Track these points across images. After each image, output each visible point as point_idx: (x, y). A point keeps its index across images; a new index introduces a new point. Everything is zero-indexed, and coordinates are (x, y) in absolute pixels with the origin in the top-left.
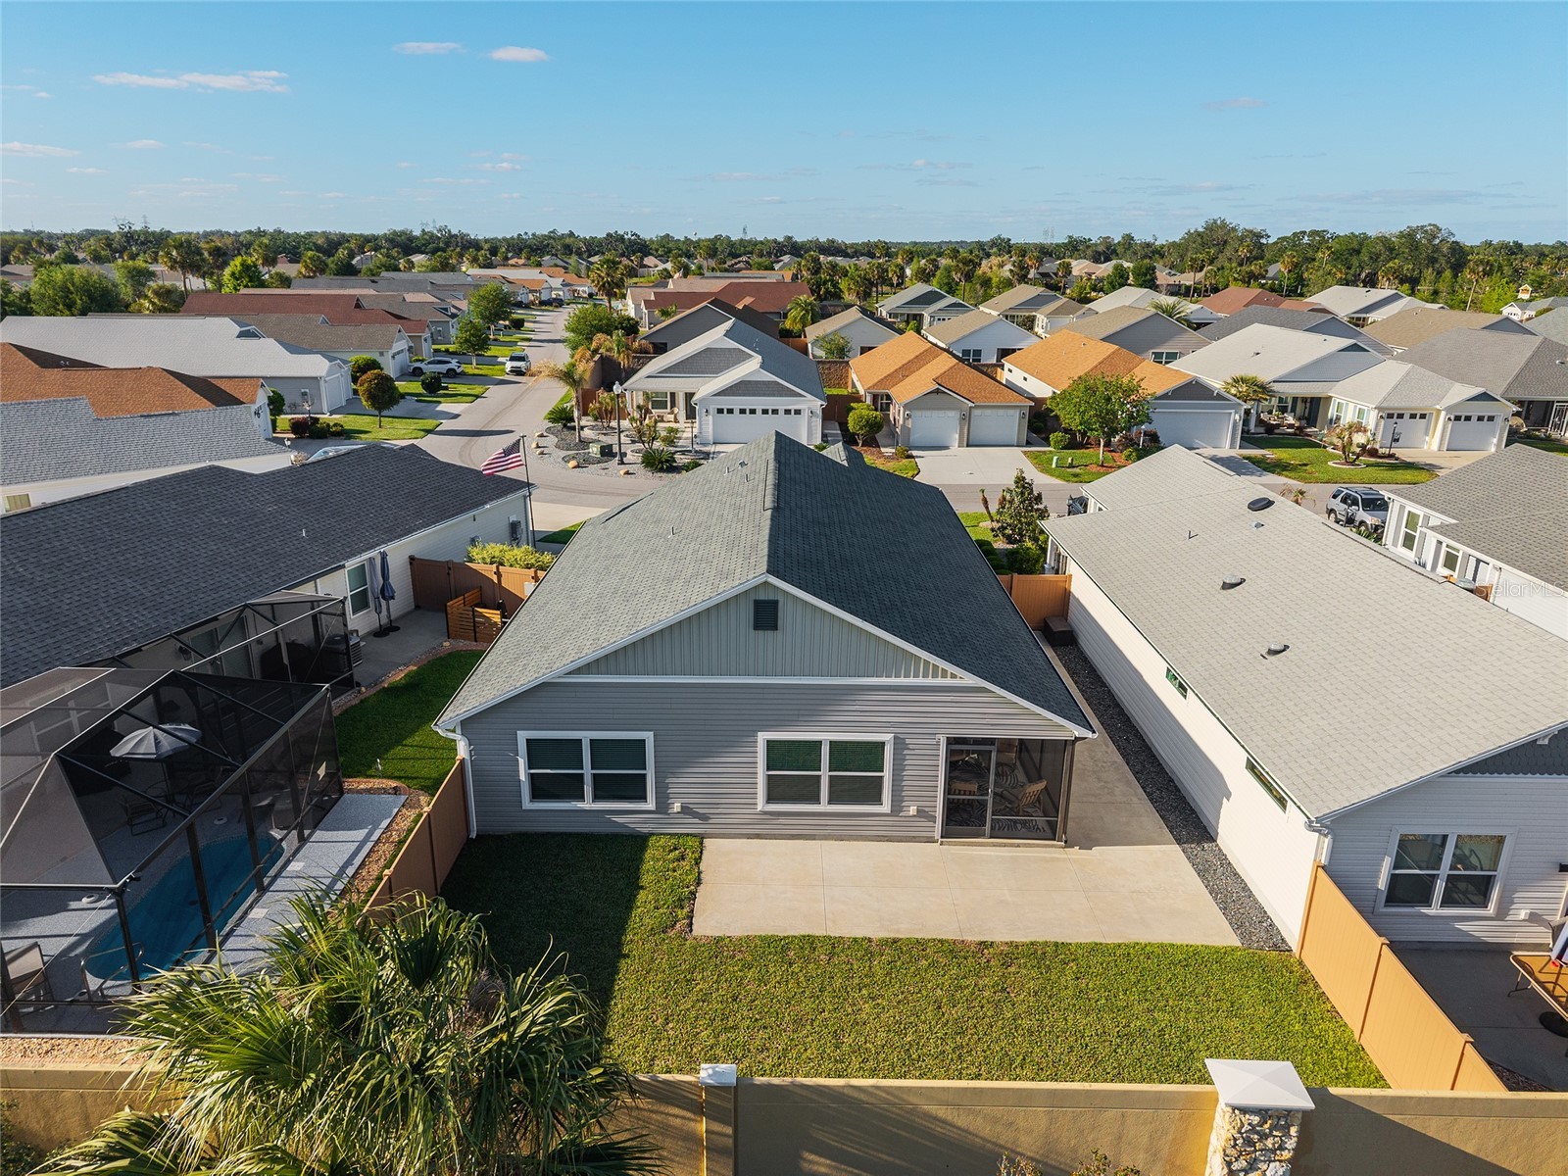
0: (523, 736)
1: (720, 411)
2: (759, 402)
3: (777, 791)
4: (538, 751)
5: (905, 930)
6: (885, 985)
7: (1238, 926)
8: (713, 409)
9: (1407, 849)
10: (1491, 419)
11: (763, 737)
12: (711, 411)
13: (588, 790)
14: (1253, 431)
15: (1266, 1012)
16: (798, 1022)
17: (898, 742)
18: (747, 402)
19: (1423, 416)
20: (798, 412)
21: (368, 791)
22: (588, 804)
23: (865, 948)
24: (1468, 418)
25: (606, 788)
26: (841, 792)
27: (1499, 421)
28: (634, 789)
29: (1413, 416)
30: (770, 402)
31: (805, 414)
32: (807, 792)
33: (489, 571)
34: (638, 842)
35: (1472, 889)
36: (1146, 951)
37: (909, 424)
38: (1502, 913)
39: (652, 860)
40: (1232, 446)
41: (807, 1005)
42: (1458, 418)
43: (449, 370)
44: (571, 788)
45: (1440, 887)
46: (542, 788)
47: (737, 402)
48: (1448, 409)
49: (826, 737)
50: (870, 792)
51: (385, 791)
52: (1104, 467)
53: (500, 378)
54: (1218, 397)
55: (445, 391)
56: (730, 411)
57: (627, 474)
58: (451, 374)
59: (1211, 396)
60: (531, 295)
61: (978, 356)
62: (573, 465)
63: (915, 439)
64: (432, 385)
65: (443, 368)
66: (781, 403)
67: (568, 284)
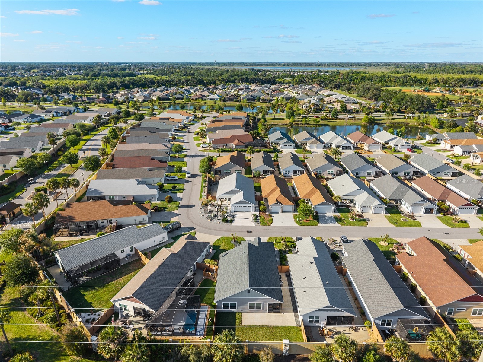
0: (223, 303)
1: (235, 206)
2: (243, 205)
3: (250, 308)
4: (224, 304)
5: (263, 324)
6: (261, 331)
7: (297, 323)
8: (234, 206)
9: (310, 318)
10: (382, 208)
11: (248, 303)
13: (230, 308)
14: (339, 205)
15: (296, 333)
16: (253, 335)
17: (263, 303)
18: (241, 205)
19: (369, 207)
20: (250, 206)
21: (203, 306)
22: (230, 309)
23: (259, 327)
24: (378, 208)
25: (231, 308)
26: (257, 308)
27: (383, 208)
28: (235, 308)
29: (367, 207)
30: (245, 205)
31: (252, 207)
32: (253, 308)
33: (208, 265)
34: (235, 313)
35: (317, 321)
36: (286, 327)
37: (271, 208)
38: (320, 323)
39: (237, 316)
40: (333, 213)
41: (253, 333)
42: (376, 208)
44: (228, 308)
45: (314, 321)
46: (224, 308)
47: (239, 205)
48: (373, 207)
49: (255, 303)
50: (260, 308)
51: (205, 306)
52: (307, 220)
53: (185, 179)
54: (330, 204)
55: (176, 188)
56: (237, 206)
57: (220, 223)
58: (175, 180)
59: (328, 204)
60: (179, 124)
61: (289, 172)
62: (209, 220)
63: (273, 211)
64: (174, 188)
65: (174, 179)
66: (247, 205)
67: (188, 118)
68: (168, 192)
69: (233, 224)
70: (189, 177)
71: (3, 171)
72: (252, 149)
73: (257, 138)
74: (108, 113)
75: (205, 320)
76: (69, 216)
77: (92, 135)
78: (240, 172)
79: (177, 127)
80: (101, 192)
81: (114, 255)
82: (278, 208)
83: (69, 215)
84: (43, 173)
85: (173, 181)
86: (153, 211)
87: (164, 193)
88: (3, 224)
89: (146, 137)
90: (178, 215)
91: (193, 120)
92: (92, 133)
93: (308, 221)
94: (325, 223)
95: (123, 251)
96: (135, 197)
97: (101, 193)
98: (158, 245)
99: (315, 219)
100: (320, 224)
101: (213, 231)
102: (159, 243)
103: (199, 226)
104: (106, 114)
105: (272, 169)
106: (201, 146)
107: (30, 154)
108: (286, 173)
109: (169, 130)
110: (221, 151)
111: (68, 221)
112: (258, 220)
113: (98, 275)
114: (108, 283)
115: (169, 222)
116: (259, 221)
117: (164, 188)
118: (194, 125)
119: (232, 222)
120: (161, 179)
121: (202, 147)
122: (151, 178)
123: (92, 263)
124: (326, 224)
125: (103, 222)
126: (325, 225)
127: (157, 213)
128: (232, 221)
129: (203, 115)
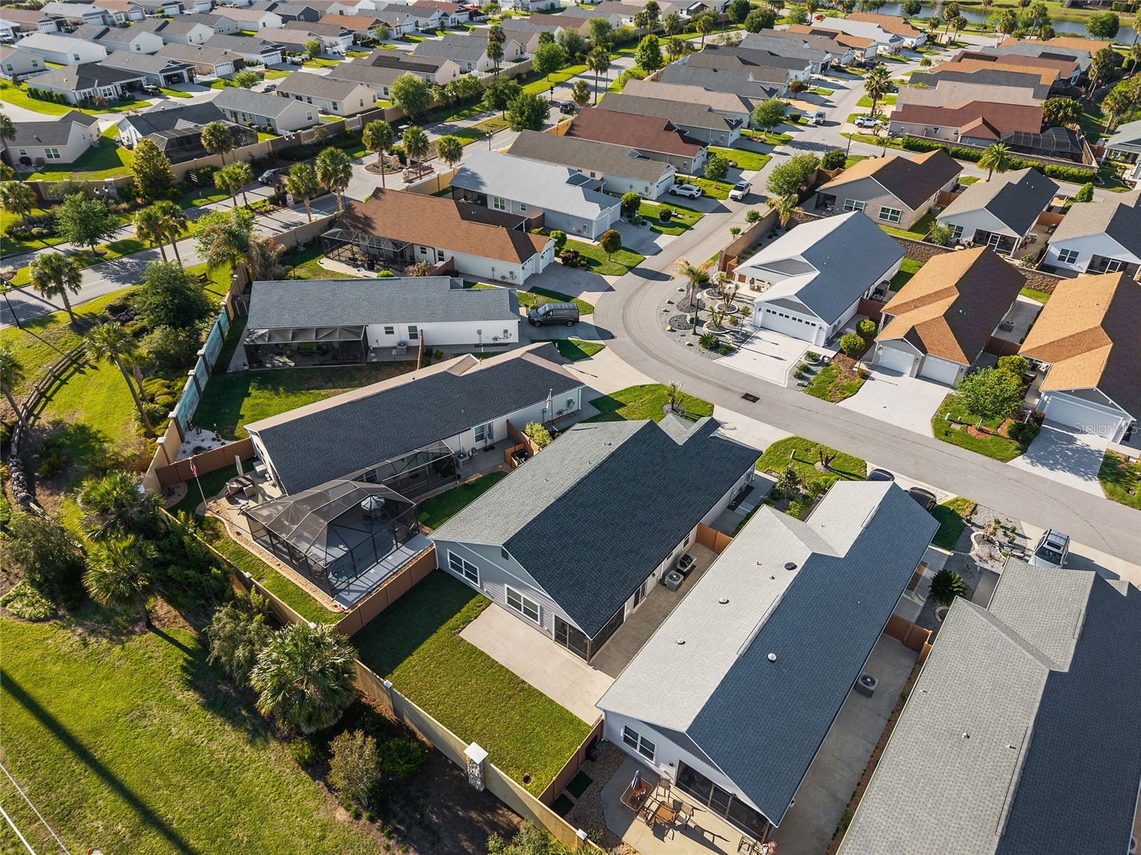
0: (448, 551)
1: (768, 311)
2: (792, 313)
4: (452, 556)
8: (764, 309)
9: (627, 730)
11: (506, 585)
12: (762, 309)
13: (464, 573)
17: (542, 609)
18: (785, 311)
20: (814, 325)
22: (464, 576)
25: (467, 575)
28: (475, 579)
30: (799, 315)
31: (817, 327)
32: (518, 606)
33: (528, 439)
34: (474, 594)
35: (647, 753)
36: (561, 710)
37: (880, 352)
40: (1114, 440)
43: (691, 195)
44: (460, 570)
45: (638, 747)
46: (452, 566)
47: (779, 309)
49: (522, 595)
52: (981, 430)
53: (721, 202)
54: (1112, 406)
55: (672, 219)
56: (774, 313)
57: (690, 345)
58: (692, 197)
59: (1106, 403)
60: (858, 53)
61: (1073, 257)
62: (669, 328)
63: (883, 362)
64: (666, 216)
65: (687, 193)
66: (805, 317)
67: (897, 38)
68: (644, 224)
69: (725, 361)
70: (735, 198)
71: (375, 101)
72: (1002, 154)
73: (1070, 126)
74: (699, 4)
75: (391, 571)
76: (366, 218)
77: (620, 54)
78: (896, 219)
79: (844, 60)
80: (482, 183)
81: (359, 329)
82: (905, 359)
83: (367, 214)
84: (443, 121)
85: (683, 199)
86: (559, 260)
87: (629, 226)
88: (278, 205)
89: (715, 71)
90: (610, 289)
91: (915, 48)
92: (622, 51)
93: (982, 436)
94: (1043, 465)
95: (389, 331)
96: (547, 214)
97: (481, 187)
98: (485, 345)
99: (1017, 439)
100: (1021, 462)
101: (651, 360)
102: (492, 342)
103: (631, 335)
104: (692, 8)
105: (1009, 232)
106: (856, 123)
107: (454, 75)
108: (1062, 259)
109: (800, 64)
110: (905, 147)
111: (360, 228)
112: (813, 373)
113: (309, 365)
114: (309, 390)
115: (567, 299)
116: (812, 377)
117: (640, 212)
118: (904, 63)
119: (725, 354)
120: (650, 187)
121: (860, 125)
122: (626, 176)
123: (297, 332)
124: (1046, 469)
125: (425, 253)
126: (1041, 471)
127: (566, 269)
128: (729, 351)
129: (957, 39)
